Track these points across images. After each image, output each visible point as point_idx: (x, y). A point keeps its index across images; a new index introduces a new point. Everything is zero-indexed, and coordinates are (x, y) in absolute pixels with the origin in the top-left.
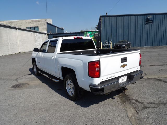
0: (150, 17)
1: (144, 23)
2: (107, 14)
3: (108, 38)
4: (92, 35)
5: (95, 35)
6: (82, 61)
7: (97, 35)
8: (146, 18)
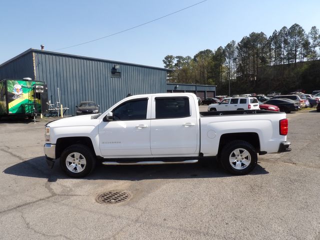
0: (117, 67)
1: (109, 75)
2: (42, 47)
3: (52, 96)
4: (27, 88)
5: (38, 89)
6: (271, 121)
7: (42, 89)
8: (111, 68)
